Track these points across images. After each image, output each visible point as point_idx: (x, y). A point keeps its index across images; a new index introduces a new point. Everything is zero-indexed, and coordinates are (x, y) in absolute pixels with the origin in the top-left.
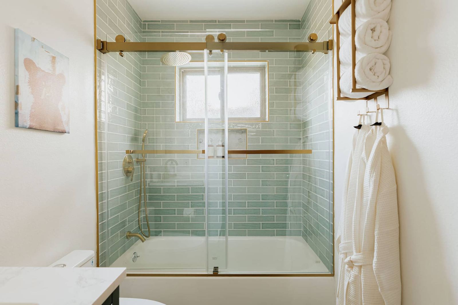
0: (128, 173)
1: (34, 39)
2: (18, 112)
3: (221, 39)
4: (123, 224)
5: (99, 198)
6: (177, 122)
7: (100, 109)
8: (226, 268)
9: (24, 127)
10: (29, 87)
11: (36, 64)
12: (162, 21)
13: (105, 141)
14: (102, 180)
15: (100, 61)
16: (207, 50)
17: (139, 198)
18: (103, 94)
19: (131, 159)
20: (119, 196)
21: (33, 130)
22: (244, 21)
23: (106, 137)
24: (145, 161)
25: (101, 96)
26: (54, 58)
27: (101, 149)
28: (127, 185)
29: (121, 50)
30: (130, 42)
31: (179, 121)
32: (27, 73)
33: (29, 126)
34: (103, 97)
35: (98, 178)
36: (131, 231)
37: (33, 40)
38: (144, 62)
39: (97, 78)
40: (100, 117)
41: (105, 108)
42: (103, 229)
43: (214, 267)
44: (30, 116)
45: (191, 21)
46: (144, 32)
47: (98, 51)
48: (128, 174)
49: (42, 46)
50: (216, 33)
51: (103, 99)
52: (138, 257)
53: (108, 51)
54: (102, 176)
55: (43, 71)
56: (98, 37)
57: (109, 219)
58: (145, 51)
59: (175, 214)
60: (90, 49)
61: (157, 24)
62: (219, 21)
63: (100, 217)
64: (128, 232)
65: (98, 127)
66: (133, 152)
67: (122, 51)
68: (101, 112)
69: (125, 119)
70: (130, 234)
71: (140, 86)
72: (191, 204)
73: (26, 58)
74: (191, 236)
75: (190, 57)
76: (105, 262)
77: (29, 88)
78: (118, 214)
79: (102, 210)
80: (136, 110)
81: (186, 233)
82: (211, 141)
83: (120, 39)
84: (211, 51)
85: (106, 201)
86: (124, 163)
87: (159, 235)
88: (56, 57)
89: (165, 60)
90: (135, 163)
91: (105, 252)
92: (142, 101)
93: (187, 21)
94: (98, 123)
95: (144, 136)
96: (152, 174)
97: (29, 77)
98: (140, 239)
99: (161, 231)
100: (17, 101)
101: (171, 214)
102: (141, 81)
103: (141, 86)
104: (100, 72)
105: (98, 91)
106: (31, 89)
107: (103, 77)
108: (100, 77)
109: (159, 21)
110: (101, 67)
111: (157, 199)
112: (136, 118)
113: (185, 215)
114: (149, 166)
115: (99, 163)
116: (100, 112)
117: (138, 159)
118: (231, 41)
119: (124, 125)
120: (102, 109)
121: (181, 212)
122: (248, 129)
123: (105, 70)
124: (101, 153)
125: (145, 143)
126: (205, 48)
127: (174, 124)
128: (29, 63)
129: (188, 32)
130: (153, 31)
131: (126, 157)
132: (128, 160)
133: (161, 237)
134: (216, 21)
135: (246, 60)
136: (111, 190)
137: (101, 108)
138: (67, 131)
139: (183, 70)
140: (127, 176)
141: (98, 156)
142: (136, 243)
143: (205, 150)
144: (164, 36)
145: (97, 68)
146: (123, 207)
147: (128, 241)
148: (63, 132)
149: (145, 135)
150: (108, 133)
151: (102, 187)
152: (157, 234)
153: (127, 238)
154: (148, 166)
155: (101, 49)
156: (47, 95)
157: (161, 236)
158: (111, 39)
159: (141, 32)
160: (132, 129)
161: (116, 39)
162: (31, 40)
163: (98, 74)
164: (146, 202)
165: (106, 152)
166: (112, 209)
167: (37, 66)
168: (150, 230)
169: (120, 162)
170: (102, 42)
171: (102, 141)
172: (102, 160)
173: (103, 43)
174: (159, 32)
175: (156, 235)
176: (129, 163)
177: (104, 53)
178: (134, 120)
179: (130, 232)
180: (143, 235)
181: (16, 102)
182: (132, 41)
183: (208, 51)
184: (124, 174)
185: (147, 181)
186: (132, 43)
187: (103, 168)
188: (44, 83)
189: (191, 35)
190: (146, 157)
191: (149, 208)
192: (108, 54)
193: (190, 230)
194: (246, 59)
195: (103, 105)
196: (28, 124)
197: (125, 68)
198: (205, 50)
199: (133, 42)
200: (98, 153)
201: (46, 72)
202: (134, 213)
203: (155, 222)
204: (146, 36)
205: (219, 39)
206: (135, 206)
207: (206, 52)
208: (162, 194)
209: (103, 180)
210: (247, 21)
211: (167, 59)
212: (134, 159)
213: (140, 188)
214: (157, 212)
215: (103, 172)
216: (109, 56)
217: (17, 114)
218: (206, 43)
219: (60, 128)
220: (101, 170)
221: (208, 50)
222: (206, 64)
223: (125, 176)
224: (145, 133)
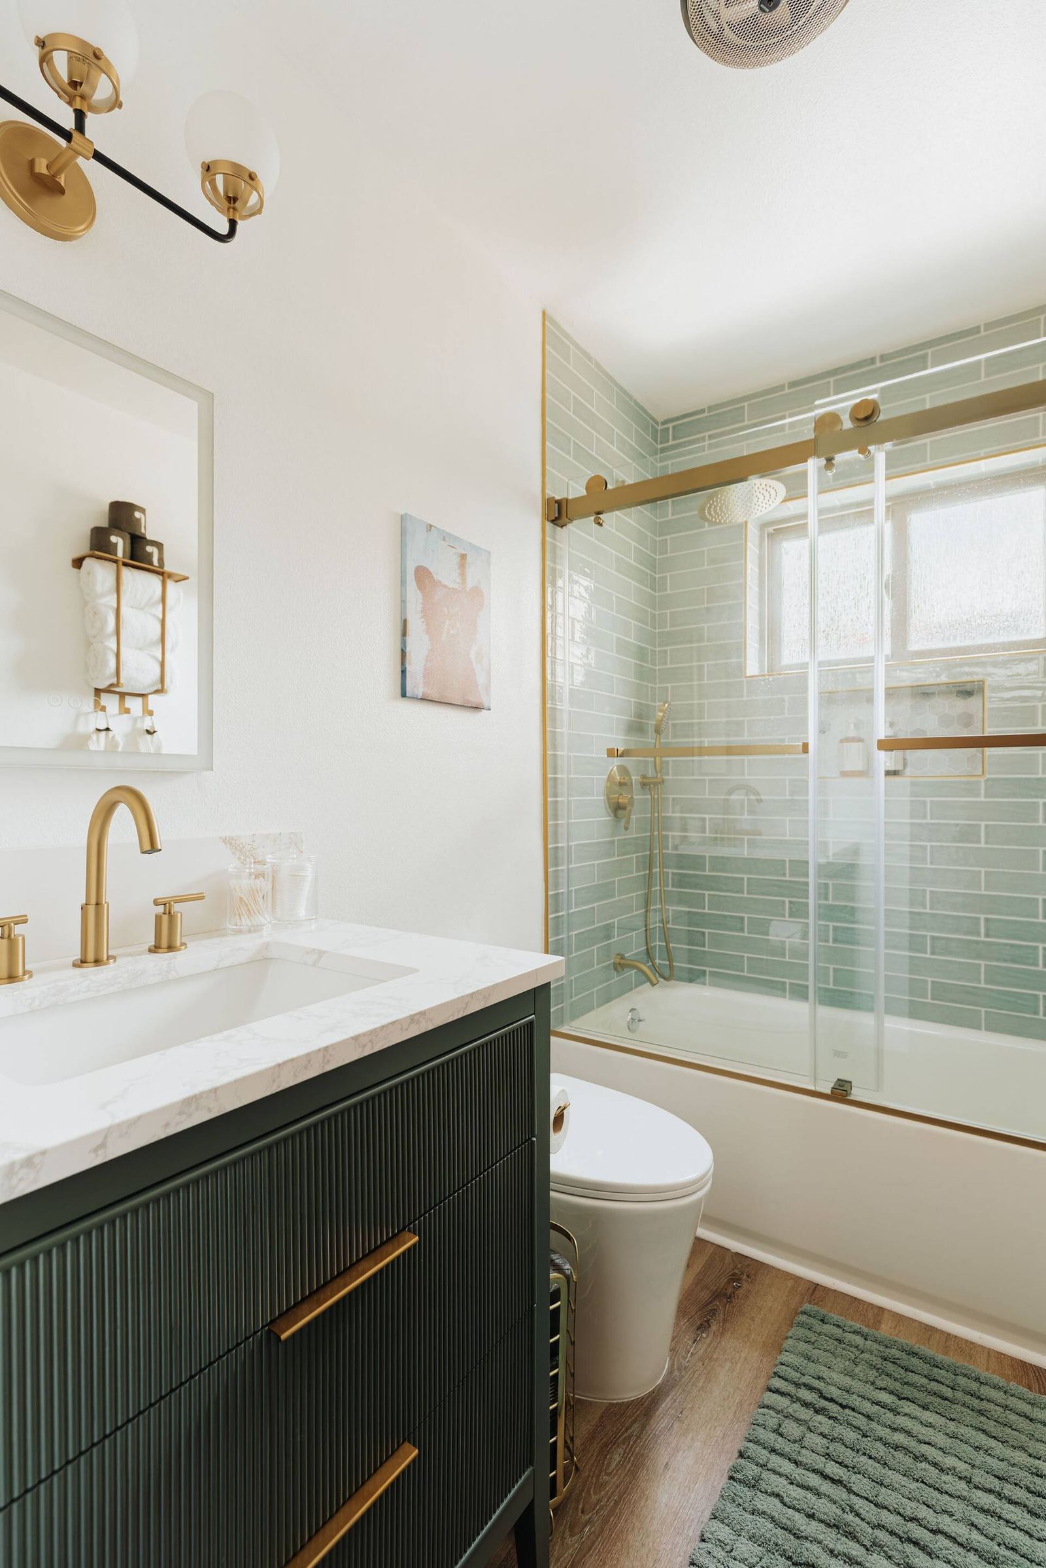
0: (617, 809)
1: (431, 526)
2: (406, 669)
3: (862, 416)
4: (607, 931)
5: (551, 857)
6: (750, 677)
7: (553, 655)
8: (877, 1091)
9: (414, 698)
10: (423, 620)
11: (434, 575)
12: (710, 408)
13: (563, 730)
14: (556, 817)
15: (554, 547)
16: (816, 459)
17: (647, 877)
18: (560, 620)
19: (624, 776)
20: (597, 862)
21: (427, 702)
22: (977, 330)
23: (565, 716)
24: (663, 781)
25: (555, 626)
26: (463, 557)
27: (555, 748)
28: (616, 838)
29: (596, 510)
30: (626, 484)
31: (757, 674)
32: (419, 594)
33: (423, 695)
34: (560, 627)
35: (549, 812)
36: (626, 955)
37: (429, 528)
38: (663, 529)
39: (548, 585)
40: (553, 674)
41: (564, 654)
42: (557, 932)
43: (839, 1080)
44: (424, 676)
45: (793, 384)
46: (663, 450)
47: (549, 525)
48: (620, 812)
49: (444, 537)
50: (842, 403)
51: (560, 632)
52: (640, 1021)
53: (571, 520)
54: (555, 809)
55: (445, 586)
56: (550, 493)
57: (572, 911)
58: (666, 498)
59: (742, 930)
60: (533, 521)
61: (698, 419)
62: (883, 358)
63: (552, 903)
64: (619, 954)
65: (548, 693)
66: (625, 754)
67: (599, 513)
68: (555, 662)
69: (612, 677)
70: (622, 962)
71: (651, 592)
72: (790, 908)
73: (418, 567)
74: (789, 999)
75: (781, 490)
76: (562, 1007)
77: (423, 622)
78: (593, 905)
79: (556, 886)
80: (641, 654)
81: (774, 988)
82: (857, 726)
83: (597, 485)
84: (829, 460)
85: (564, 867)
86: (608, 785)
87: (699, 980)
88: (466, 555)
89: (710, 513)
90: (636, 787)
91: (562, 984)
92: (657, 631)
93: (781, 387)
94: (548, 687)
95: (660, 718)
96: (685, 818)
97: (422, 601)
98: (648, 983)
99: (705, 971)
100: (404, 649)
101: (730, 930)
102: (655, 578)
103: (655, 591)
104: (554, 570)
105: (549, 615)
106: (425, 624)
107: (560, 583)
108: (554, 583)
109: (703, 411)
110: (557, 560)
111: (696, 886)
112: (641, 673)
113: (773, 938)
114: (673, 796)
115: (551, 778)
116: (553, 663)
117: (644, 777)
118: (928, 407)
119: (609, 692)
120: (558, 656)
121: (762, 927)
122: (989, 681)
123: (564, 568)
124: (555, 756)
125: (662, 736)
126: (810, 456)
127: (743, 681)
128: (422, 574)
129: (783, 418)
130: (685, 442)
131: (613, 769)
132: (618, 778)
133: (702, 986)
134: (872, 361)
135: (982, 455)
136: (578, 845)
137: (555, 654)
138: (486, 706)
139: (771, 530)
140: (616, 816)
141: (548, 764)
142: (640, 988)
143: (808, 743)
144: (716, 445)
145: (548, 563)
146: (605, 891)
147: (617, 977)
148: (477, 708)
149: (662, 714)
150: (570, 711)
151: (556, 833)
152: (693, 977)
153: (616, 969)
154: (670, 796)
155: (556, 518)
156: (451, 632)
157: (705, 984)
158: (576, 490)
159: (654, 452)
160: (630, 701)
161: (587, 489)
162: (426, 530)
163: (551, 577)
164: (664, 890)
165: (564, 753)
166: (579, 889)
167: (435, 577)
168: (674, 964)
169: (599, 781)
170: (557, 502)
171: (557, 730)
172: (555, 773)
173: (559, 502)
174: (703, 439)
175: (691, 981)
176: (621, 784)
177: (562, 527)
178: (635, 679)
179: (623, 957)
180: (659, 974)
181: (402, 650)
182: (630, 481)
183: (823, 462)
184: (609, 810)
185: (668, 836)
186: (631, 485)
187: (559, 791)
188: (446, 611)
189: (792, 425)
190: (667, 774)
191: (674, 908)
192: (570, 526)
193: (787, 981)
194: (982, 453)
195: (561, 645)
196: (420, 693)
197: (613, 551)
198: (809, 461)
199: (632, 482)
200: (547, 756)
201: (450, 588)
202: (635, 913)
203: (689, 945)
204: (667, 458)
205: (855, 419)
206: (637, 894)
207: (813, 465)
208: (707, 873)
209: (560, 818)
210: (988, 326)
211: (722, 505)
212: (633, 778)
213: (649, 853)
214: (693, 919)
215: (559, 799)
216: (575, 529)
217: (403, 672)
218: (815, 440)
219: (473, 700)
220: (555, 796)
221: (819, 457)
222: (812, 504)
223: (610, 816)
224: (661, 711)
